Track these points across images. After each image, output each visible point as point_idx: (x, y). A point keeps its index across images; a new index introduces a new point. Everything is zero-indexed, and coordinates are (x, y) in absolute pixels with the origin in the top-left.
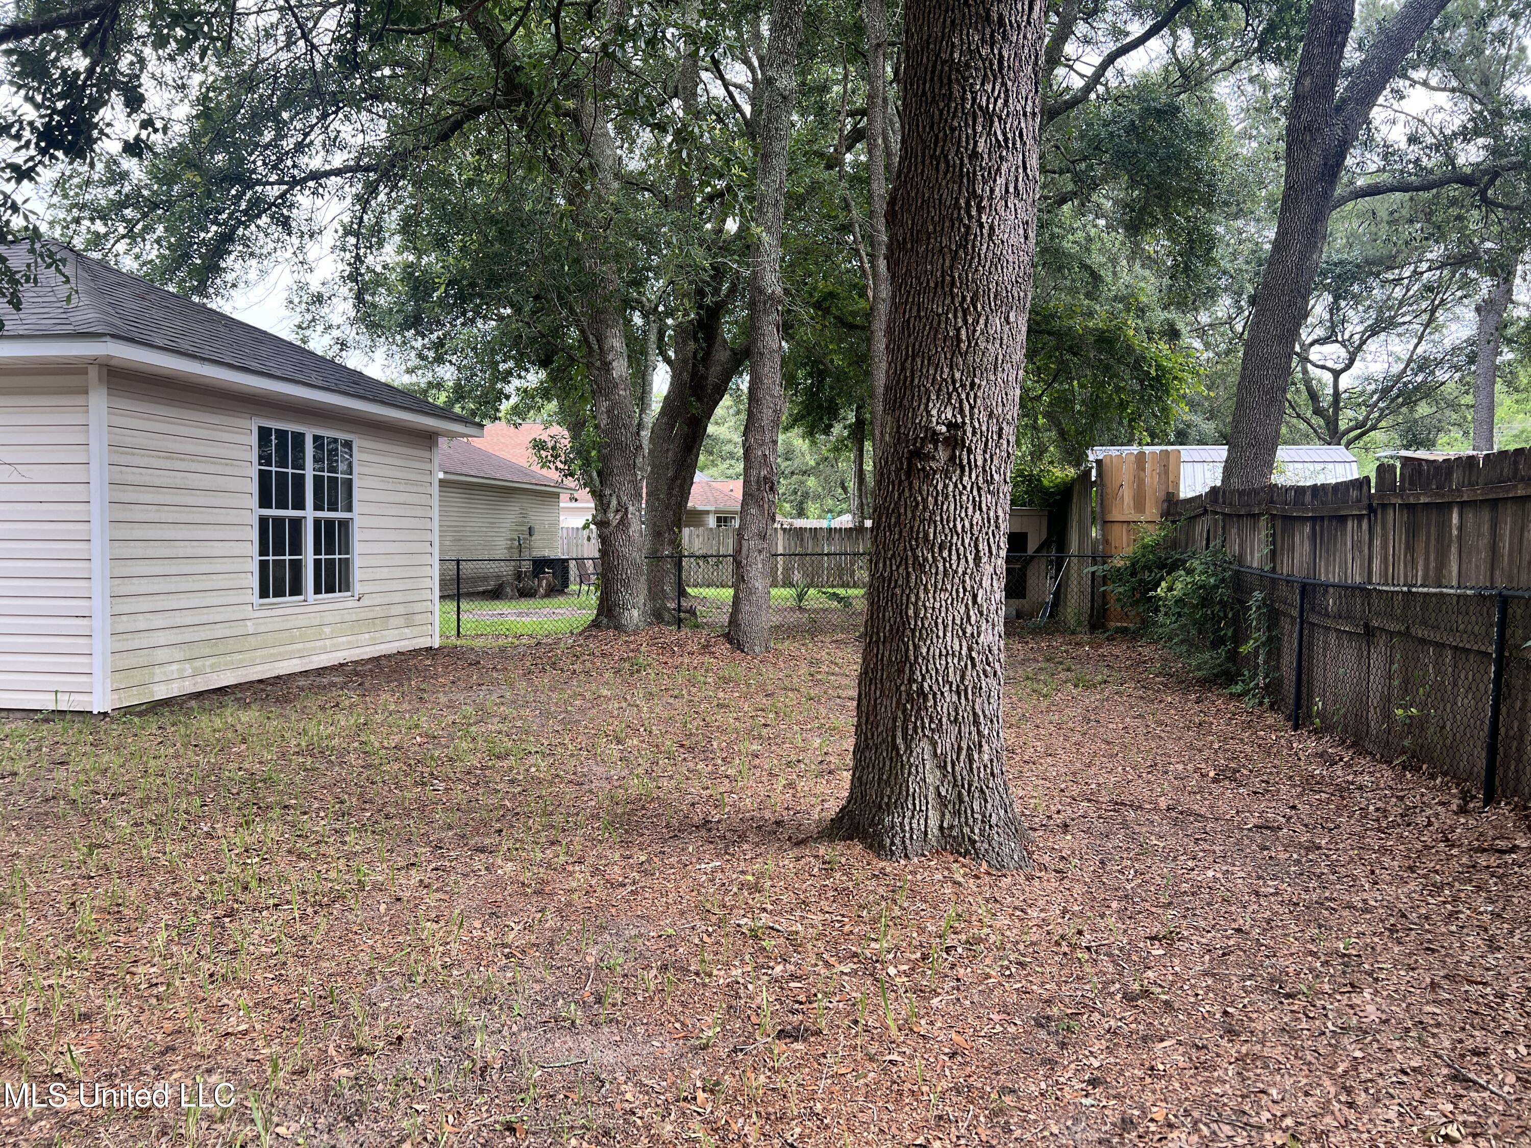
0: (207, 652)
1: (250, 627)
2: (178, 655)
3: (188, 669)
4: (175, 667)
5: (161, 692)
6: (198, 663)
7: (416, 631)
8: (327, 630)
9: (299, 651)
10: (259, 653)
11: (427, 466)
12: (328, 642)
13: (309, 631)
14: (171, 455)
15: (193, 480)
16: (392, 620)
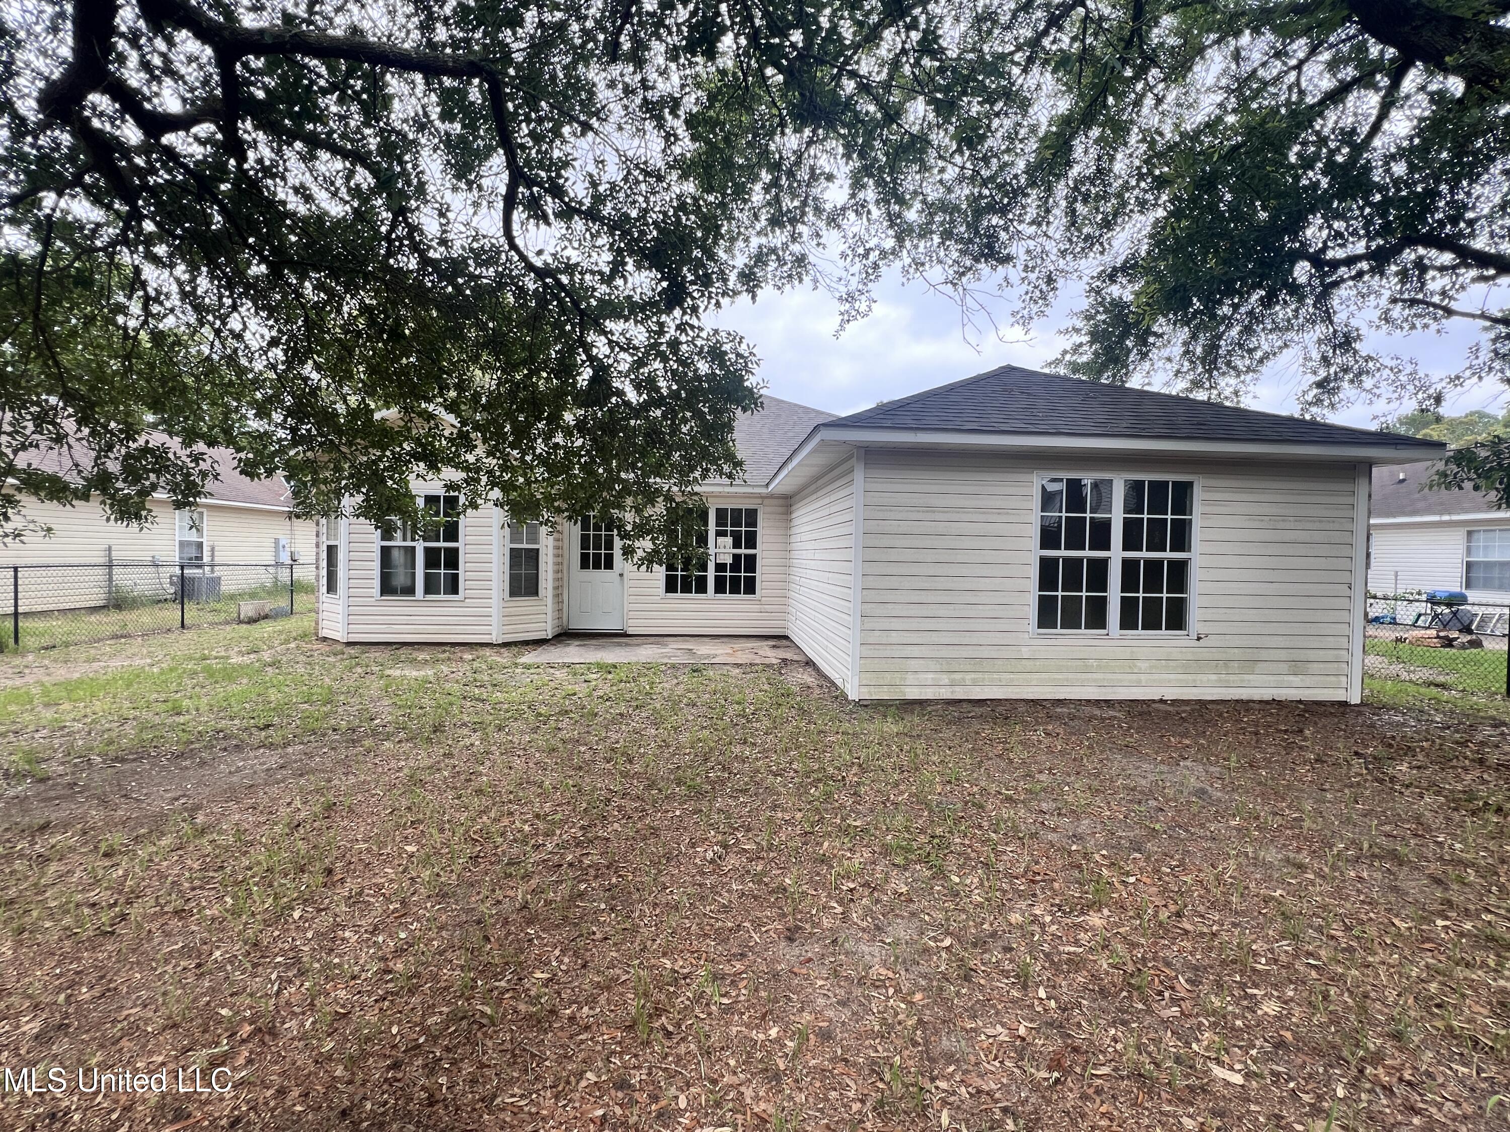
0: (968, 668)
1: (1025, 652)
2: (933, 665)
3: (945, 679)
4: (931, 676)
5: (913, 694)
6: (957, 676)
7: (1309, 681)
8: (1143, 665)
9: (1095, 680)
10: (1037, 676)
11: (1349, 500)
12: (1142, 677)
13: (1113, 663)
14: (930, 508)
15: (955, 528)
16: (1260, 665)
